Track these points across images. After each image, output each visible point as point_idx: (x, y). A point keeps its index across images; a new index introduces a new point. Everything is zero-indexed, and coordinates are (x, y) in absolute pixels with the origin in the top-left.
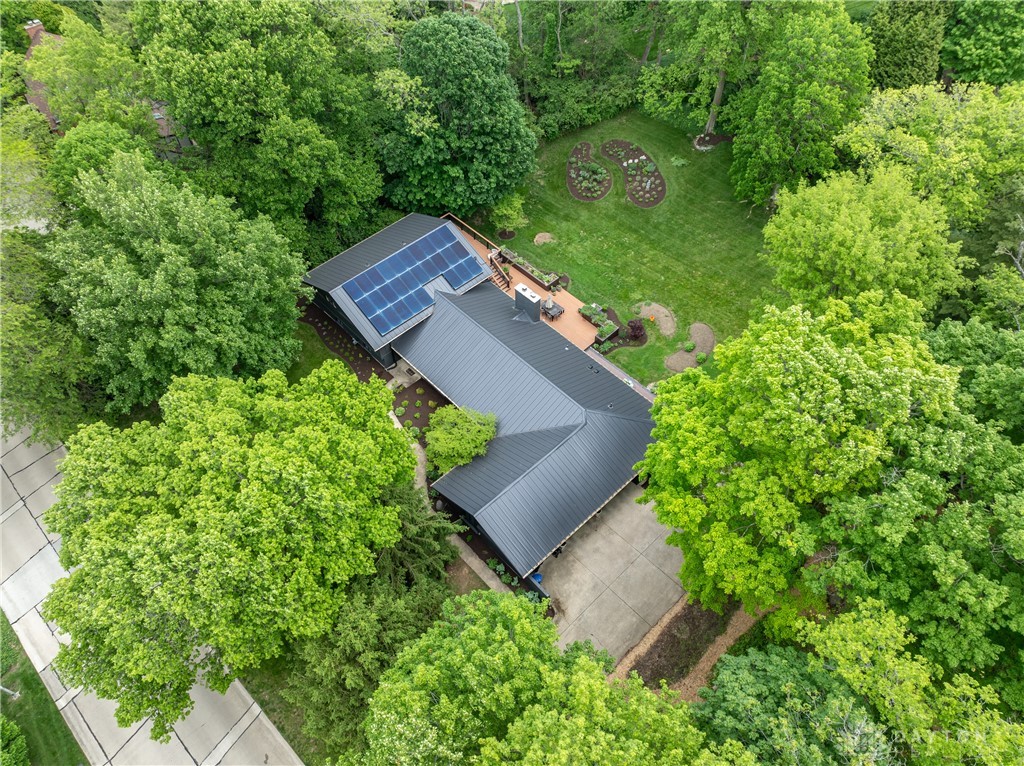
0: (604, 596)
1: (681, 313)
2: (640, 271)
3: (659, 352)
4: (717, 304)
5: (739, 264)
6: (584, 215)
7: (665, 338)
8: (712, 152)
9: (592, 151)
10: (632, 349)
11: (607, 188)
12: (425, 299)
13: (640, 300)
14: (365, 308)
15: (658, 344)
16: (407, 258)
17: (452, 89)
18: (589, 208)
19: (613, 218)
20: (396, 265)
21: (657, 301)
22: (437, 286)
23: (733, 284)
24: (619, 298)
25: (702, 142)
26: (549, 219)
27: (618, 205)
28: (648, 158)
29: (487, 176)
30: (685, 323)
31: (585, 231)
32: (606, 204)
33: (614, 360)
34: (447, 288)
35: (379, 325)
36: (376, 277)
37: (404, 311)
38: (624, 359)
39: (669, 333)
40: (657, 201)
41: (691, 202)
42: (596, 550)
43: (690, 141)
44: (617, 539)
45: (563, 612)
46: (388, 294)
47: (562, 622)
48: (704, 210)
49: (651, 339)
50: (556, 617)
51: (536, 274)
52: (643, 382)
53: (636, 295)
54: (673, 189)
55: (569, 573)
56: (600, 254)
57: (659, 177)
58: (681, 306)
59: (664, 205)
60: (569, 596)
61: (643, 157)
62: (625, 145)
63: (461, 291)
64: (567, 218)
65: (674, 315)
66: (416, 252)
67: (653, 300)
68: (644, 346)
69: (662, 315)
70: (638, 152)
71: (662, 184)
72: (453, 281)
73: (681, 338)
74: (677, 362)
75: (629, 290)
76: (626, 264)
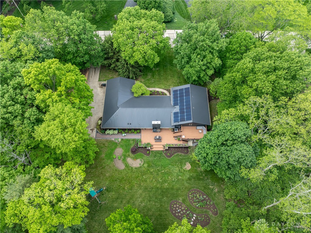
0: (96, 94)
1: (130, 168)
2: (152, 175)
3: (126, 151)
4: (123, 179)
7: (127, 157)
10: (132, 146)
12: (176, 104)
13: (143, 165)
15: (128, 153)
21: (139, 168)
22: (177, 109)
24: (149, 162)
27: (180, 195)
30: (127, 166)
31: (180, 179)
33: (133, 140)
38: (131, 142)
39: (128, 159)
40: (170, 206)
41: (160, 215)
42: (103, 100)
44: (101, 104)
45: (100, 87)
47: (99, 86)
49: (130, 153)
50: (100, 86)
52: (122, 140)
53: (146, 165)
54: (170, 217)
55: (104, 93)
56: (168, 173)
57: (179, 217)
58: (132, 171)
59: (167, 206)
60: (101, 90)
61: (192, 223)
63: (173, 114)
64: (190, 179)
65: (132, 166)
67: (141, 167)
68: (130, 150)
69: (134, 163)
71: (175, 215)
73: (124, 160)
74: (119, 151)
75: (149, 166)
76: (158, 174)
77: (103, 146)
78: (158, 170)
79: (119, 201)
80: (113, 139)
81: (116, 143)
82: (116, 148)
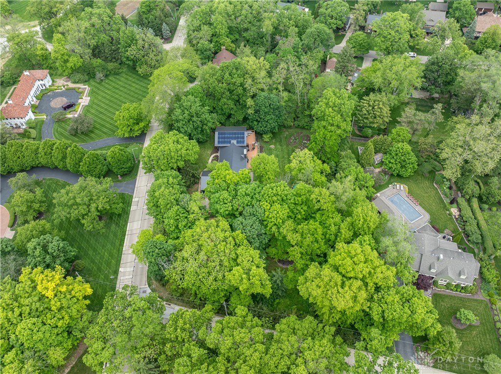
6: (285, 147)
9: (302, 135)
11: (295, 144)
12: (230, 142)
14: (219, 138)
16: (233, 134)
18: (287, 146)
19: (289, 151)
20: (230, 134)
22: (234, 142)
26: (278, 144)
27: (293, 149)
29: (261, 127)
31: (281, 150)
32: (291, 147)
35: (219, 142)
36: (225, 134)
37: (224, 142)
46: (224, 138)
61: (308, 142)
62: (308, 137)
63: (237, 145)
66: (235, 134)
72: (238, 142)
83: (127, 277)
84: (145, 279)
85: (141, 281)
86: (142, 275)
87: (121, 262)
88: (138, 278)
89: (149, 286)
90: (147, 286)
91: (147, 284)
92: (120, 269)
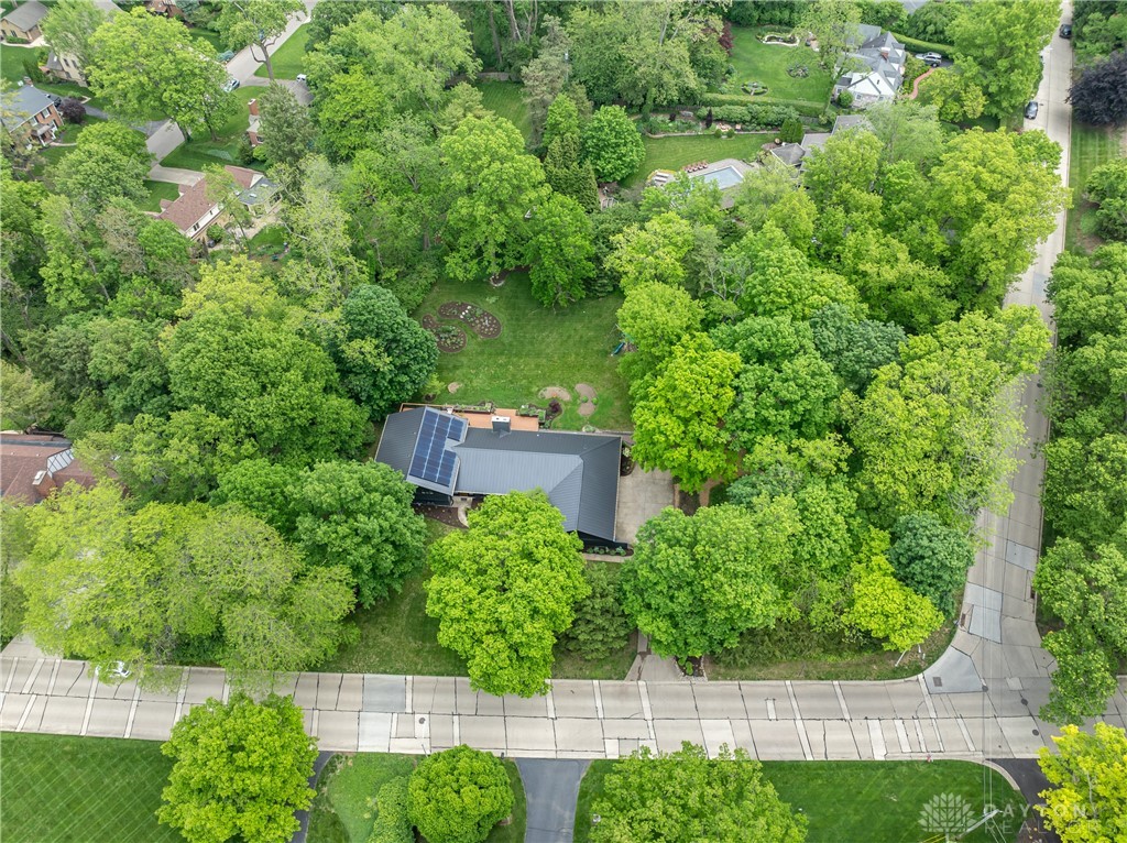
1: (565, 385)
2: (525, 375)
3: (573, 410)
4: (578, 369)
5: (571, 342)
6: (464, 360)
7: (569, 402)
8: (506, 284)
9: (435, 318)
10: (560, 417)
11: (464, 337)
12: (451, 455)
13: (539, 390)
14: (430, 478)
15: (568, 407)
16: (425, 439)
17: (391, 335)
18: (462, 354)
19: (482, 353)
20: (423, 446)
21: (548, 385)
22: (450, 445)
23: (577, 355)
24: (527, 395)
25: (496, 281)
26: (446, 374)
27: (479, 344)
28: (473, 307)
29: (420, 371)
30: (571, 389)
31: (473, 369)
32: (471, 346)
33: (555, 428)
34: (456, 443)
35: (445, 483)
36: (421, 459)
38: (560, 425)
39: (568, 398)
40: (499, 329)
41: (518, 320)
43: (488, 283)
46: (433, 464)
48: (529, 320)
49: (563, 407)
51: (478, 409)
52: (578, 430)
53: (535, 389)
54: (502, 317)
56: (493, 378)
57: (488, 315)
58: (562, 381)
59: (505, 331)
61: (469, 307)
62: (453, 305)
63: (462, 439)
64: (455, 367)
65: (562, 388)
66: (426, 433)
67: (545, 386)
68: (563, 412)
69: (557, 391)
70: (463, 307)
71: (494, 318)
72: (455, 437)
73: (576, 397)
74: (586, 410)
75: (528, 388)
76: (514, 375)
77: (619, 419)
78: (512, 383)
79: (585, 338)
80: (598, 431)
81: (591, 423)
82: (593, 416)
83: (902, 734)
84: (899, 685)
85: (906, 694)
86: (888, 695)
87: (856, 758)
88: (898, 703)
89: (919, 670)
90: (920, 676)
91: (914, 678)
92: (879, 756)
